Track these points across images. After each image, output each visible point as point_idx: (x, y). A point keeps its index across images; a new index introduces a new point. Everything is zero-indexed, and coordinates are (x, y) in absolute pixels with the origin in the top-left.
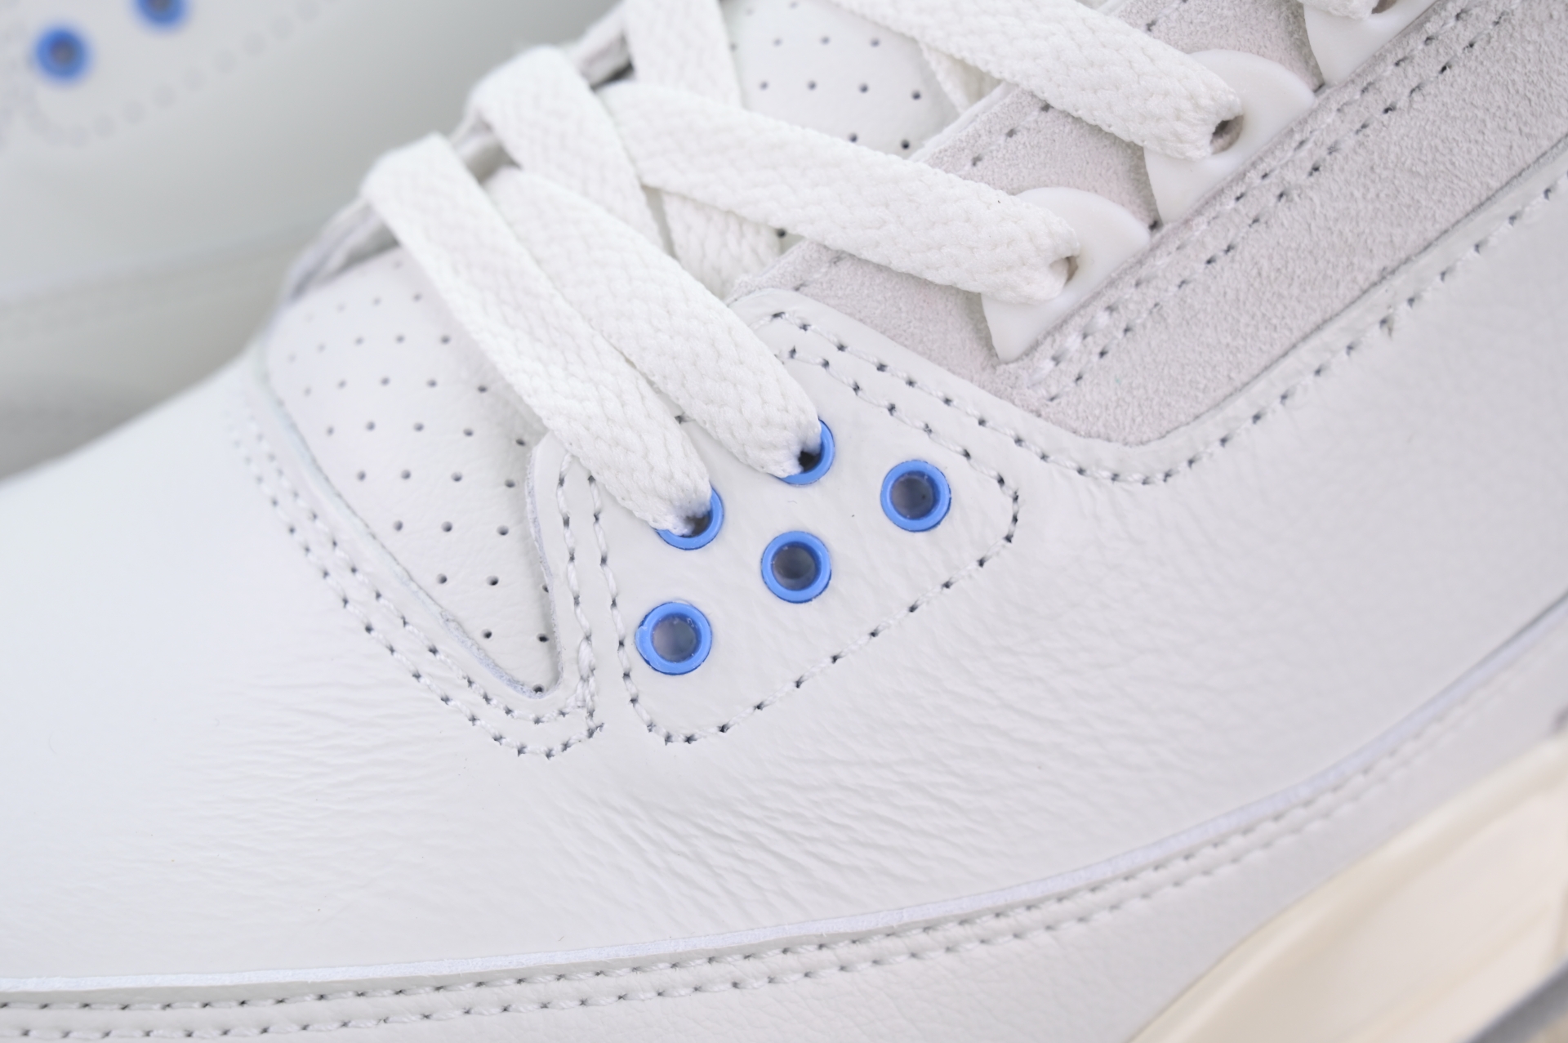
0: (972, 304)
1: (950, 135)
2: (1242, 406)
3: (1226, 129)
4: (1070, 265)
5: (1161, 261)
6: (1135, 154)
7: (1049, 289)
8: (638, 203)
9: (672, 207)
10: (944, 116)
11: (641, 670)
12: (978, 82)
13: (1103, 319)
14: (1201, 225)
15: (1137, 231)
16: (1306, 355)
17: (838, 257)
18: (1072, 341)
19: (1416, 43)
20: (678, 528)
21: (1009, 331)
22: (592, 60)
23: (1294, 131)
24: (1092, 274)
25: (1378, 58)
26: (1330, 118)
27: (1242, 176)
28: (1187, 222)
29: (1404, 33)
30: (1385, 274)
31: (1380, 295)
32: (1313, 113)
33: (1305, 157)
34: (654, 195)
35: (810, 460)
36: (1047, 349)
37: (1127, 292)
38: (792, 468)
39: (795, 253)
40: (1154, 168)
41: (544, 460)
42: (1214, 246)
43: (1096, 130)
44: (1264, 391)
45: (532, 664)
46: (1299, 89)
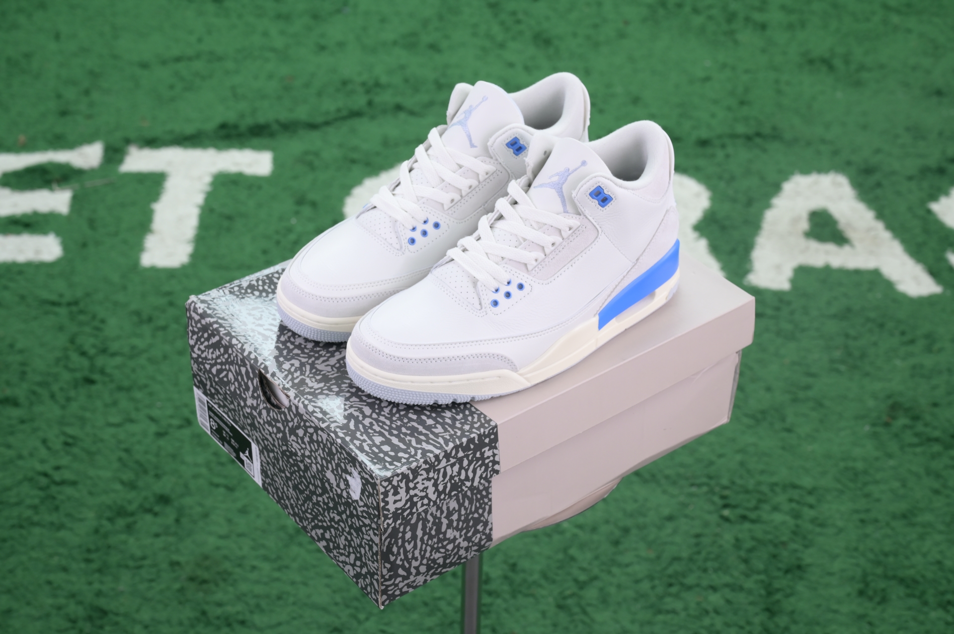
0: (526, 265)
1: (522, 245)
2: (556, 276)
3: (553, 244)
4: (536, 260)
5: (546, 259)
6: (543, 247)
7: (534, 263)
8: (485, 255)
9: (489, 255)
10: (520, 244)
11: (491, 307)
12: (525, 240)
13: (540, 266)
14: (550, 255)
15: (544, 256)
16: (563, 270)
17: (510, 260)
18: (536, 269)
19: (574, 234)
20: (494, 291)
21: (530, 268)
22: (475, 238)
23: (560, 244)
24: (539, 261)
25: (569, 236)
26: (564, 243)
27: (555, 249)
28: (549, 255)
29: (572, 233)
30: (571, 260)
31: (571, 262)
32: (562, 242)
33: (562, 247)
34: (487, 254)
35: (509, 283)
36: (534, 270)
37: (542, 263)
38: (507, 284)
39: (505, 260)
40: (545, 249)
41: (479, 284)
42: (552, 257)
43: (539, 245)
44: (558, 274)
45: (479, 307)
46: (561, 239)
